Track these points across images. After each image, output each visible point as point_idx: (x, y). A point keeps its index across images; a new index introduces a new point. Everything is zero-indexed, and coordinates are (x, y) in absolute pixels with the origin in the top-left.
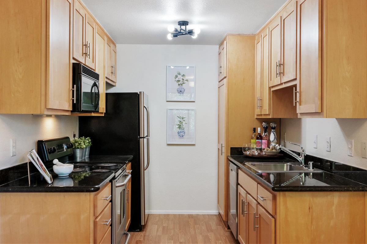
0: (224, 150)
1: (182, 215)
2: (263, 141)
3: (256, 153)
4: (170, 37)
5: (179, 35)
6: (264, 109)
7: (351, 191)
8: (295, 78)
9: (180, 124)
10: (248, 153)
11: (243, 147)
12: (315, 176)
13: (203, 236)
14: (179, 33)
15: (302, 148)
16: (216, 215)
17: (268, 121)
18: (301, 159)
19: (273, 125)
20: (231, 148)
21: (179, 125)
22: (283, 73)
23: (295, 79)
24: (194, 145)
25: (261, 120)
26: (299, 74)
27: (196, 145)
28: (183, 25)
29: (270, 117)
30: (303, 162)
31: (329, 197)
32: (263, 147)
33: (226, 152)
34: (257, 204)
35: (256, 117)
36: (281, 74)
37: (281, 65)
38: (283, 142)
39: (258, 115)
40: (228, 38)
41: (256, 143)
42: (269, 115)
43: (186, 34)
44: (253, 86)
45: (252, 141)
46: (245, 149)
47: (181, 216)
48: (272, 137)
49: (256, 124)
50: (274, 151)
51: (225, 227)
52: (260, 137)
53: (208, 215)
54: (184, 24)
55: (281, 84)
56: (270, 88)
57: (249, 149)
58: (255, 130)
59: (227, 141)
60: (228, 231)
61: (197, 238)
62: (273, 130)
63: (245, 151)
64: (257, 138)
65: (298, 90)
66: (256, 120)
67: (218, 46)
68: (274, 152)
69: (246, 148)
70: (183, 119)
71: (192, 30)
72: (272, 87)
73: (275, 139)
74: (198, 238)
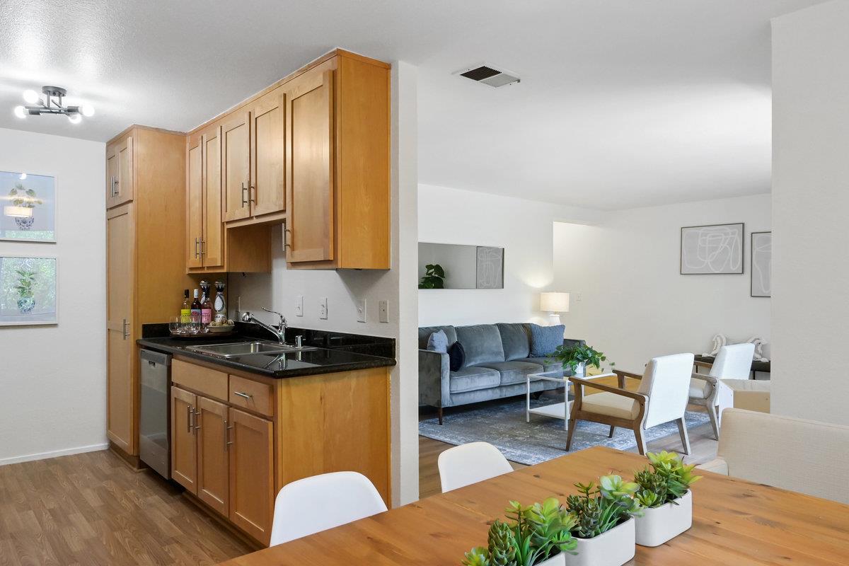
0: (130, 330)
1: (30, 463)
2: (204, 311)
3: (195, 331)
4: (20, 113)
5: (42, 112)
6: (209, 257)
7: (373, 367)
8: (282, 209)
9: (22, 286)
10: (179, 332)
11: (169, 322)
12: (306, 356)
13: (94, 490)
14: (46, 108)
15: (282, 317)
16: (103, 451)
17: (210, 278)
18: (280, 334)
19: (219, 284)
20: (145, 327)
21: (20, 287)
22: (256, 202)
23: (284, 211)
24: (55, 325)
25: (196, 278)
26: (290, 203)
27: (60, 325)
28: (54, 94)
29: (225, 270)
30: (283, 339)
31: (346, 379)
32: (204, 320)
33: (133, 334)
34: (228, 408)
35: (187, 271)
36: (253, 201)
37: (252, 188)
38: (234, 312)
39: (191, 269)
40: (135, 132)
41: (192, 315)
42: (222, 267)
43: (60, 112)
44: (183, 220)
45: (184, 311)
46: (173, 325)
47: (26, 466)
48: (218, 304)
49: (188, 284)
50: (225, 325)
51: (130, 466)
52: (197, 305)
53: (87, 453)
54: (57, 93)
55: (251, 218)
56: (223, 224)
57: (180, 325)
58: (187, 293)
59: (136, 315)
60: (140, 472)
61: (81, 495)
62: (219, 293)
63: (173, 328)
64: (193, 307)
65: (289, 227)
66: (188, 277)
67: (104, 145)
68: (226, 328)
69: (174, 323)
70: (32, 276)
71: (77, 107)
72: (228, 223)
73: (223, 307)
74: (83, 494)
